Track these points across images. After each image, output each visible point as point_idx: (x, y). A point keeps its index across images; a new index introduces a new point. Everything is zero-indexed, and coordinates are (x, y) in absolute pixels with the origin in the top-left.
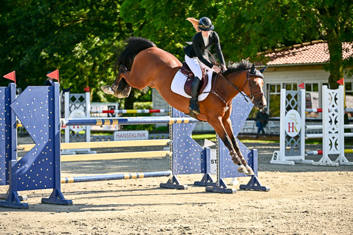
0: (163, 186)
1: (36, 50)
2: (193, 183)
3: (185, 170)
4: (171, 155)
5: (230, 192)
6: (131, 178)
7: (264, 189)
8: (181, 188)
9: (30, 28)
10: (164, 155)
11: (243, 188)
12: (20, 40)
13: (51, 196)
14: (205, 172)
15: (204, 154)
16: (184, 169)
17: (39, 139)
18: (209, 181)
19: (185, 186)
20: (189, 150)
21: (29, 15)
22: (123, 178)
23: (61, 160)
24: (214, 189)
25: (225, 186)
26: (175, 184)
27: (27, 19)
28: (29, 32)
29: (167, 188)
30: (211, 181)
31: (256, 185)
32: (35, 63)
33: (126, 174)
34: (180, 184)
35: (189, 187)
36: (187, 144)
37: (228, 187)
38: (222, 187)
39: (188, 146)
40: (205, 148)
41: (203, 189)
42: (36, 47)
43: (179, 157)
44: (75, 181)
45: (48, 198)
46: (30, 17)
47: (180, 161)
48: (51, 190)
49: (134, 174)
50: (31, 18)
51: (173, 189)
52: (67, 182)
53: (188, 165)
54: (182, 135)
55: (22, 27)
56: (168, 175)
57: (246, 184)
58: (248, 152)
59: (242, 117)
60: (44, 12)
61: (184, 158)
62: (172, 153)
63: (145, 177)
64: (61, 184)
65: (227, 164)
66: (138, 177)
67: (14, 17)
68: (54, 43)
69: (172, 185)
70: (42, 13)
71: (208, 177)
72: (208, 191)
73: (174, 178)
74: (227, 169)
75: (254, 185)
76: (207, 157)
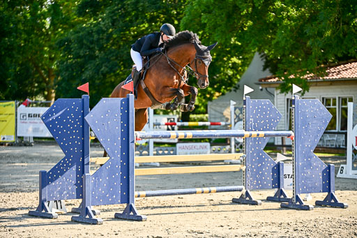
0: (235, 201)
1: (98, 65)
2: (266, 198)
3: (259, 185)
4: (244, 170)
5: (307, 208)
6: (203, 192)
7: (342, 206)
8: (255, 203)
9: (92, 42)
10: (238, 169)
11: (318, 204)
12: (82, 55)
13: (125, 211)
14: (279, 187)
15: (277, 169)
16: (257, 184)
17: (113, 152)
18: (282, 197)
19: (259, 202)
20: (262, 164)
21: (92, 30)
22: (195, 193)
23: (135, 174)
24: (289, 205)
25: (301, 203)
26: (248, 199)
27: (90, 34)
28: (91, 46)
29: (239, 203)
30: (285, 196)
31: (333, 201)
32: (96, 77)
33: (199, 190)
34: (253, 200)
35: (263, 203)
36: (260, 157)
37: (305, 203)
38: (298, 203)
39: (261, 160)
40: (279, 163)
41: (278, 205)
42: (98, 61)
43: (252, 171)
44: (147, 196)
45: (122, 212)
46: (92, 32)
47: (253, 176)
48: (125, 205)
49: (206, 189)
50: (94, 34)
51: (246, 204)
52: (139, 196)
53: (261, 179)
54: (255, 148)
55: (85, 42)
56: (240, 190)
57: (322, 200)
58: (325, 166)
59: (319, 131)
60: (106, 27)
61: (257, 173)
62: (245, 167)
63: (217, 192)
64: (135, 199)
65: (302, 179)
66: (210, 192)
67: (78, 32)
68: (114, 58)
69: (245, 200)
70: (104, 29)
71: (281, 192)
72: (283, 207)
73: (247, 193)
74: (303, 184)
75: (330, 202)
76: (281, 171)
